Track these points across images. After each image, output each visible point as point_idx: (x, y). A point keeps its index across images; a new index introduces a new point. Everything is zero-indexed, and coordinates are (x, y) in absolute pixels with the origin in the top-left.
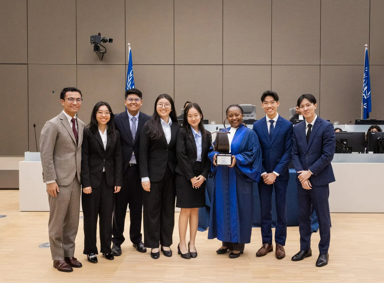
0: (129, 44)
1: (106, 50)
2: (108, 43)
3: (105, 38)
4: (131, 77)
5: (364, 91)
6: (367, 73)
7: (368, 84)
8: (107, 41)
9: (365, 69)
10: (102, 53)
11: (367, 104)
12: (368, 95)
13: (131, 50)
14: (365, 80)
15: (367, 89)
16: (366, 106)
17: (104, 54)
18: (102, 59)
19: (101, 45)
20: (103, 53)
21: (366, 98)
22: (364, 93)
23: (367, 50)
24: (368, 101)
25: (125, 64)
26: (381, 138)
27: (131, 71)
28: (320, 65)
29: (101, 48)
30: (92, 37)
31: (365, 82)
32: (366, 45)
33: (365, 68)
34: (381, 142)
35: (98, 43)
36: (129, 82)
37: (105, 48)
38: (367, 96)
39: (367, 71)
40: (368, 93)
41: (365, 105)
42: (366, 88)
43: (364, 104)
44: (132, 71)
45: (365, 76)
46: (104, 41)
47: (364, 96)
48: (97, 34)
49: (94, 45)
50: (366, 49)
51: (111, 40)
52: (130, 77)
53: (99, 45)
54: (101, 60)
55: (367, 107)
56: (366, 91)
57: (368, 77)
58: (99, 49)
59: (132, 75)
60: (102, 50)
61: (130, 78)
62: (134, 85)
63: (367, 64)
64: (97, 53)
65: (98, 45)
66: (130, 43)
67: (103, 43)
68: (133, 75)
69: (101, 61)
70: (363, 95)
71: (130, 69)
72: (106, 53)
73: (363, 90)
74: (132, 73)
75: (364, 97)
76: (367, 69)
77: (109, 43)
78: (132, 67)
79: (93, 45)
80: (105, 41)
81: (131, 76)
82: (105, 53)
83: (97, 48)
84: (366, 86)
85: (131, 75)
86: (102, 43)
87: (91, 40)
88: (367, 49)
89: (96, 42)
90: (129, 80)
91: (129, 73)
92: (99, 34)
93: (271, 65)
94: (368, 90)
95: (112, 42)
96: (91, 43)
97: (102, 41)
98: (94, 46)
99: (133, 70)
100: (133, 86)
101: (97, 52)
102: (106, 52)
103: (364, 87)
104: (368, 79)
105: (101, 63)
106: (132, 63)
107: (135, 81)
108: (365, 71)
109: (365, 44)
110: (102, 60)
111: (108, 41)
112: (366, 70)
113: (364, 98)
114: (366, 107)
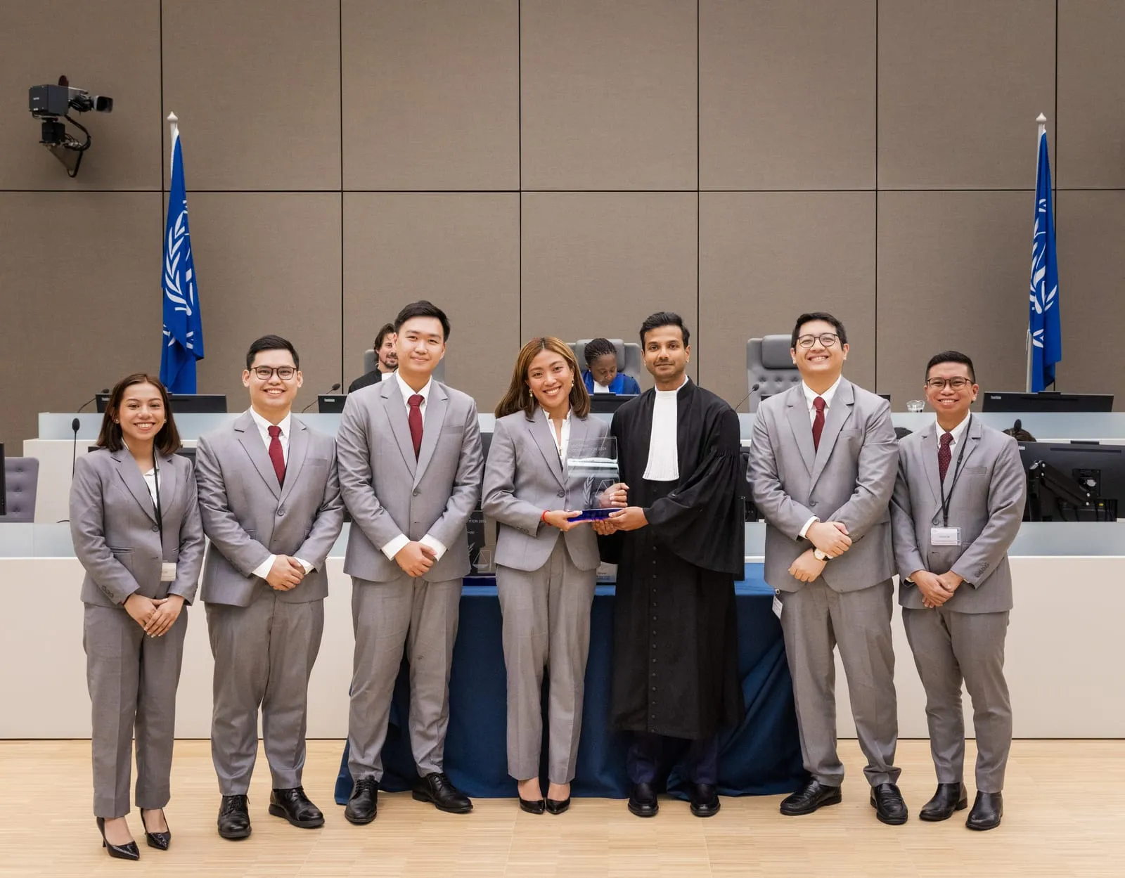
0: (172, 116)
1: (89, 137)
2: (94, 112)
3: (86, 93)
4: (179, 237)
5: (1035, 283)
6: (1047, 222)
7: (1048, 261)
8: (92, 105)
9: (1038, 206)
10: (74, 149)
11: (1043, 334)
12: (1048, 300)
13: (178, 138)
14: (1038, 245)
15: (1045, 278)
16: (1040, 341)
17: (84, 152)
18: (75, 170)
19: (69, 119)
20: (81, 150)
21: (1039, 310)
22: (1033, 294)
23: (1044, 137)
24: (1047, 322)
25: (161, 189)
26: (1044, 465)
27: (181, 216)
28: (877, 191)
29: (70, 129)
30: (34, 91)
31: (1037, 252)
32: (1042, 117)
33: (1038, 200)
34: (1042, 481)
35: (58, 115)
36: (172, 256)
37: (83, 129)
38: (1046, 304)
39: (1044, 211)
40: (1047, 293)
41: (1037, 338)
42: (1041, 273)
43: (1036, 334)
44: (184, 214)
45: (1037, 232)
46: (78, 106)
47: (1033, 304)
48: (56, 82)
49: (43, 119)
50: (1042, 131)
51: (105, 104)
52: (176, 237)
53: (61, 120)
54: (72, 173)
55: (1044, 343)
56: (1039, 283)
57: (1046, 234)
58: (65, 134)
59: (183, 229)
60: (74, 139)
61: (174, 242)
62: (192, 268)
63: (1044, 188)
64: (53, 150)
65: (56, 119)
66: (175, 114)
67: (78, 112)
68: (187, 231)
69: (73, 176)
70: (1033, 299)
71: (175, 207)
72: (90, 148)
73: (1032, 281)
74: (184, 223)
75: (1033, 309)
76: (1043, 203)
77: (99, 113)
78: (185, 202)
79: (39, 122)
80: (82, 104)
81: (179, 234)
82: (86, 148)
83: (53, 133)
84: (1039, 269)
85: (179, 229)
86: (72, 112)
87: (32, 104)
88: (1044, 131)
89: (51, 111)
90: (173, 249)
91: (172, 223)
92: (63, 81)
93: (698, 191)
94: (1050, 280)
95: (110, 110)
96: (34, 113)
97: (71, 104)
98: (43, 124)
99: (186, 212)
100: (187, 270)
101: (54, 144)
102: (88, 144)
103: (1035, 270)
104: (1048, 241)
105: (72, 184)
106: (183, 187)
107: (196, 252)
108: (1038, 214)
109: (1039, 115)
110: (78, 174)
111: (95, 106)
112: (1041, 210)
113: (1035, 310)
114: (1040, 345)
